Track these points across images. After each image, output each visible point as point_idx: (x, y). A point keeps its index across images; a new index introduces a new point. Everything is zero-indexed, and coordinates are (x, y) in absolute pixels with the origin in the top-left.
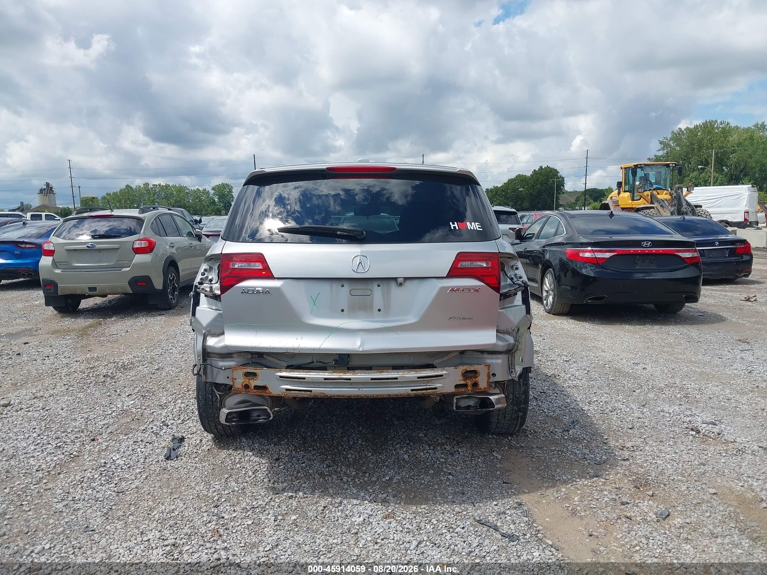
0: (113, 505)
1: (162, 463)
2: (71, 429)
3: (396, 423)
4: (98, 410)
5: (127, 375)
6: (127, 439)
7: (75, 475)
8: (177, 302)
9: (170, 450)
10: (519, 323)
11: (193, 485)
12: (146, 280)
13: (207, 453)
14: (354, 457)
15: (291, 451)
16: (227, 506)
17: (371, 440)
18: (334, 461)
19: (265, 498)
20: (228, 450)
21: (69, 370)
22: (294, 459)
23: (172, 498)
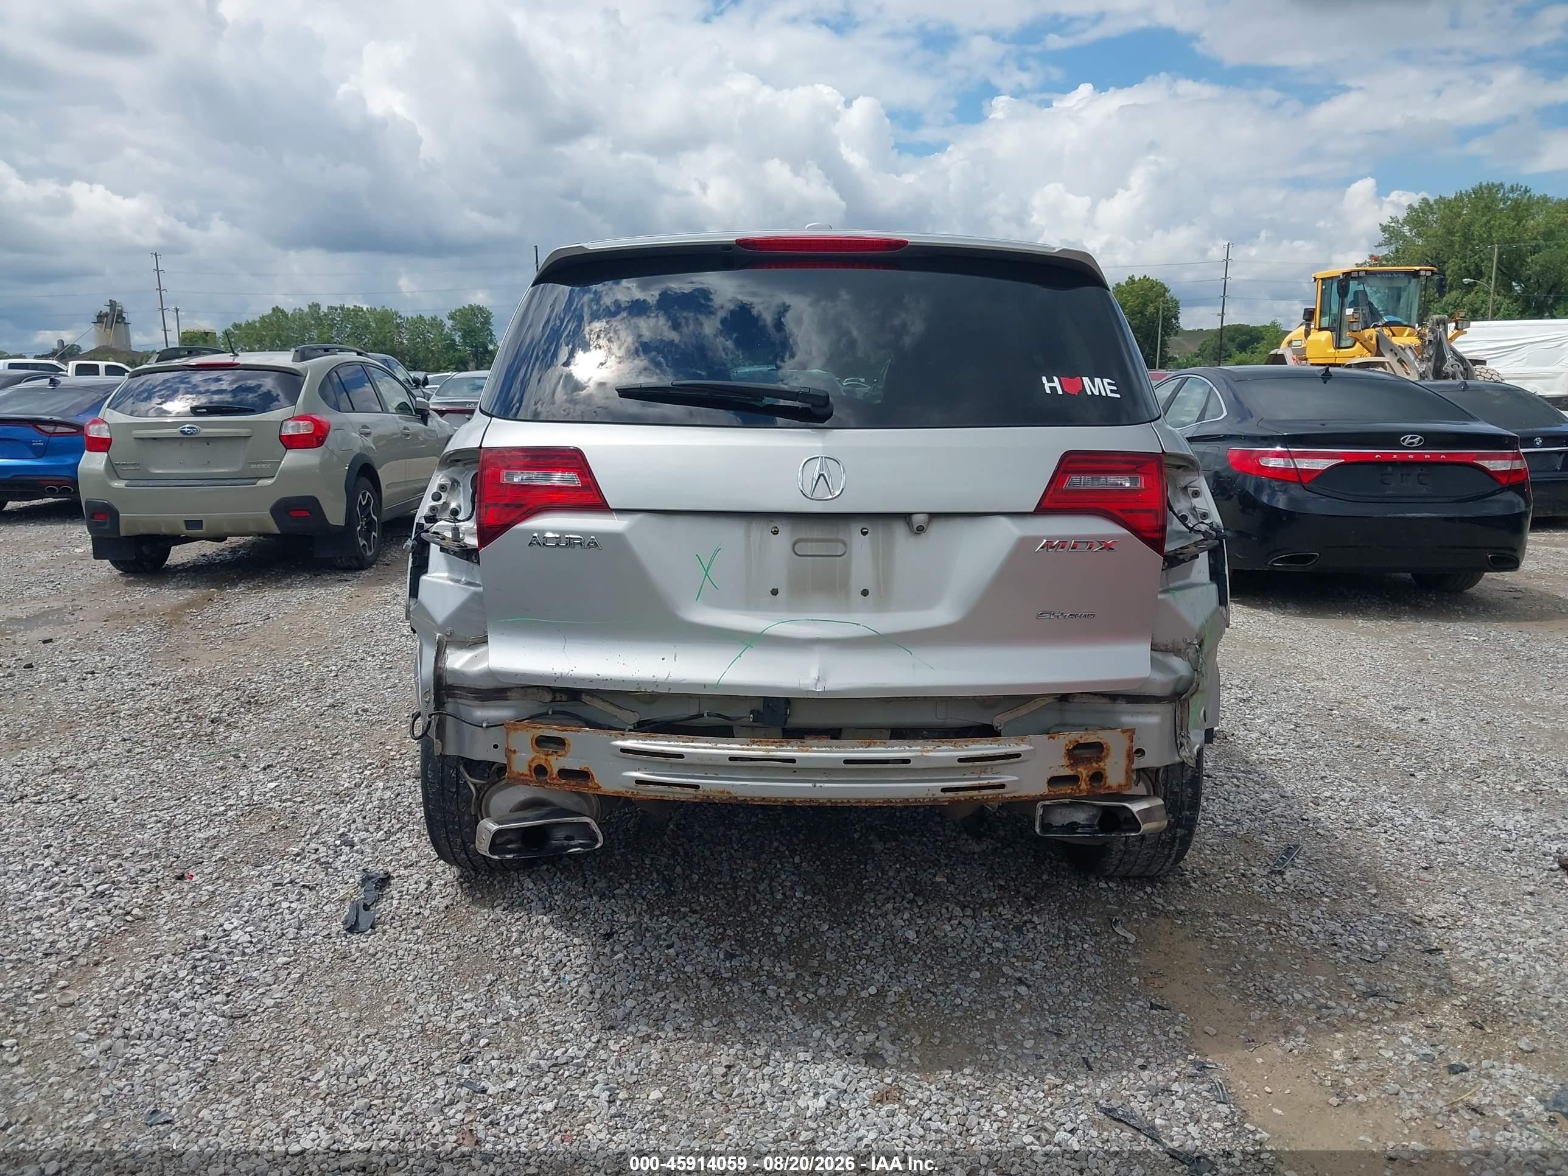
0: (220, 1052)
1: (338, 941)
2: (131, 850)
3: (878, 847)
4: (194, 802)
5: (264, 720)
6: (259, 876)
7: (133, 969)
8: (377, 555)
9: (355, 907)
10: (1203, 627)
11: (412, 1002)
12: (311, 505)
13: (443, 915)
14: (787, 932)
15: (640, 914)
16: (493, 1058)
17: (825, 889)
18: (742, 943)
19: (583, 1038)
20: (493, 908)
21: (137, 706)
22: (648, 935)
23: (362, 1035)
